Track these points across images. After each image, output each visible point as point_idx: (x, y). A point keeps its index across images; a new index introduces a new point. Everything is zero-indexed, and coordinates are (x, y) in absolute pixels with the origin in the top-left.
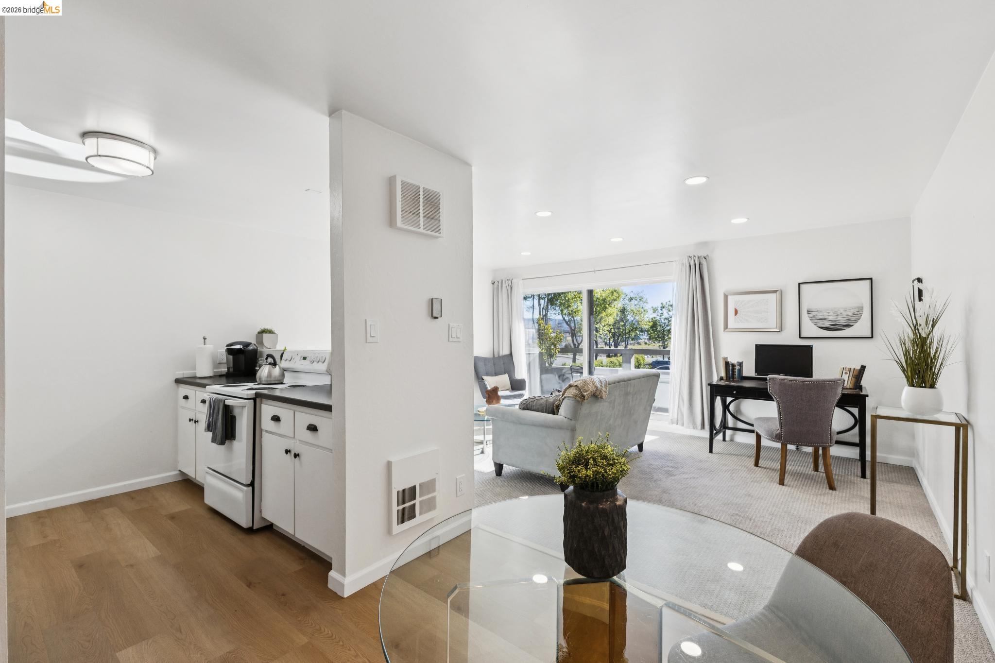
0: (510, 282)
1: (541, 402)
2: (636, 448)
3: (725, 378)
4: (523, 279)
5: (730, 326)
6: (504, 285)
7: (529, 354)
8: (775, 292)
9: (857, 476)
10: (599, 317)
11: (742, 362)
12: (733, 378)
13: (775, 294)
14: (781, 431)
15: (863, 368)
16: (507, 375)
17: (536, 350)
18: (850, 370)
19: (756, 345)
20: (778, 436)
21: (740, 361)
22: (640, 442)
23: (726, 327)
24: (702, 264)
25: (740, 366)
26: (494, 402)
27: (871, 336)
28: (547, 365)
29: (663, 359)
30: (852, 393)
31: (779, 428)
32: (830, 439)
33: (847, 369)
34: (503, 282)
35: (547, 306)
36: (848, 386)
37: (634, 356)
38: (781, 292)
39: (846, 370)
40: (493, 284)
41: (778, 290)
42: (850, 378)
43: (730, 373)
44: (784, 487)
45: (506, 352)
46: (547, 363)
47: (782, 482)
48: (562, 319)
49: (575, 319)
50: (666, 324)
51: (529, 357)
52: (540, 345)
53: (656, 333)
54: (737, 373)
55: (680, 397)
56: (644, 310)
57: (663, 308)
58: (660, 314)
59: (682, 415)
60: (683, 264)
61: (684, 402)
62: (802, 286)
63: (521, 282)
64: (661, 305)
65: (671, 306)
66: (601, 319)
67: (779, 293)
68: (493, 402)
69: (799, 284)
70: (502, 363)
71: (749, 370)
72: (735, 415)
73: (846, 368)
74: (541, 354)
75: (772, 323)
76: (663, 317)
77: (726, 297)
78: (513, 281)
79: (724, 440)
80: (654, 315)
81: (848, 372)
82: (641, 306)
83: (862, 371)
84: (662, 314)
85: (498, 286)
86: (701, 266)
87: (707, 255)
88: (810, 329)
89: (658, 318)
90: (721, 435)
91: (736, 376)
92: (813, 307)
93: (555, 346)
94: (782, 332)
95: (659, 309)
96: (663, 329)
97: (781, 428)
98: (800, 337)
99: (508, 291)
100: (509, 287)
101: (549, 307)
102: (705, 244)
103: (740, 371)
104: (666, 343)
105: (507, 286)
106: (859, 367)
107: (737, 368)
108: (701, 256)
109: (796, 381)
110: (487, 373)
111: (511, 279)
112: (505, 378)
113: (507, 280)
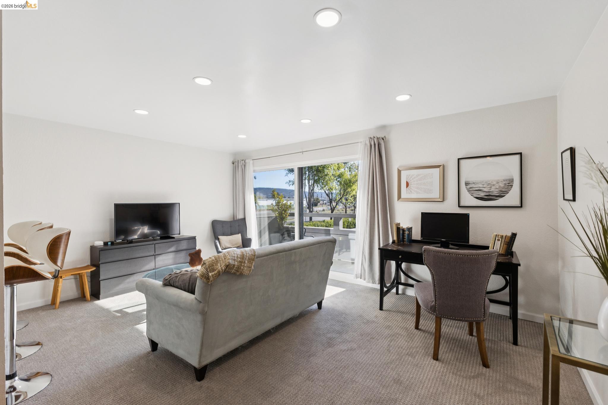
0: (244, 161)
1: (185, 277)
2: (315, 306)
3: (396, 242)
4: (253, 160)
5: (403, 196)
6: (240, 165)
8: (438, 167)
9: (509, 342)
11: (411, 228)
12: (403, 241)
13: (439, 169)
14: (436, 303)
15: (514, 235)
16: (240, 235)
18: (502, 237)
19: (422, 213)
20: (433, 309)
21: (410, 226)
22: (320, 300)
23: (399, 197)
24: (381, 144)
25: (409, 231)
26: (197, 263)
27: (520, 206)
30: (505, 261)
31: (434, 300)
32: (484, 314)
33: (500, 236)
34: (239, 162)
35: (314, 184)
36: (501, 251)
37: (342, 219)
38: (444, 166)
39: (498, 237)
40: (233, 163)
41: (441, 165)
42: (502, 244)
43: (401, 237)
44: (437, 362)
45: (240, 216)
47: (436, 357)
54: (406, 237)
55: (363, 255)
59: (365, 271)
60: (366, 144)
61: (365, 260)
62: (462, 162)
63: (252, 162)
67: (443, 168)
68: (195, 263)
69: (459, 159)
70: (238, 225)
71: (416, 234)
72: (407, 273)
73: (498, 235)
75: (436, 194)
77: (399, 172)
78: (247, 161)
79: (397, 293)
81: (501, 239)
83: (513, 238)
85: (236, 165)
86: (379, 145)
87: (385, 137)
88: (468, 200)
90: (395, 289)
91: (406, 240)
92: (470, 180)
94: (444, 202)
97: (436, 301)
98: (459, 206)
99: (243, 169)
100: (243, 166)
101: (315, 185)
102: (383, 127)
103: (410, 235)
105: (242, 165)
106: (509, 234)
107: (407, 232)
108: (380, 137)
109: (450, 254)
110: (223, 234)
111: (245, 160)
112: (238, 238)
113: (242, 160)
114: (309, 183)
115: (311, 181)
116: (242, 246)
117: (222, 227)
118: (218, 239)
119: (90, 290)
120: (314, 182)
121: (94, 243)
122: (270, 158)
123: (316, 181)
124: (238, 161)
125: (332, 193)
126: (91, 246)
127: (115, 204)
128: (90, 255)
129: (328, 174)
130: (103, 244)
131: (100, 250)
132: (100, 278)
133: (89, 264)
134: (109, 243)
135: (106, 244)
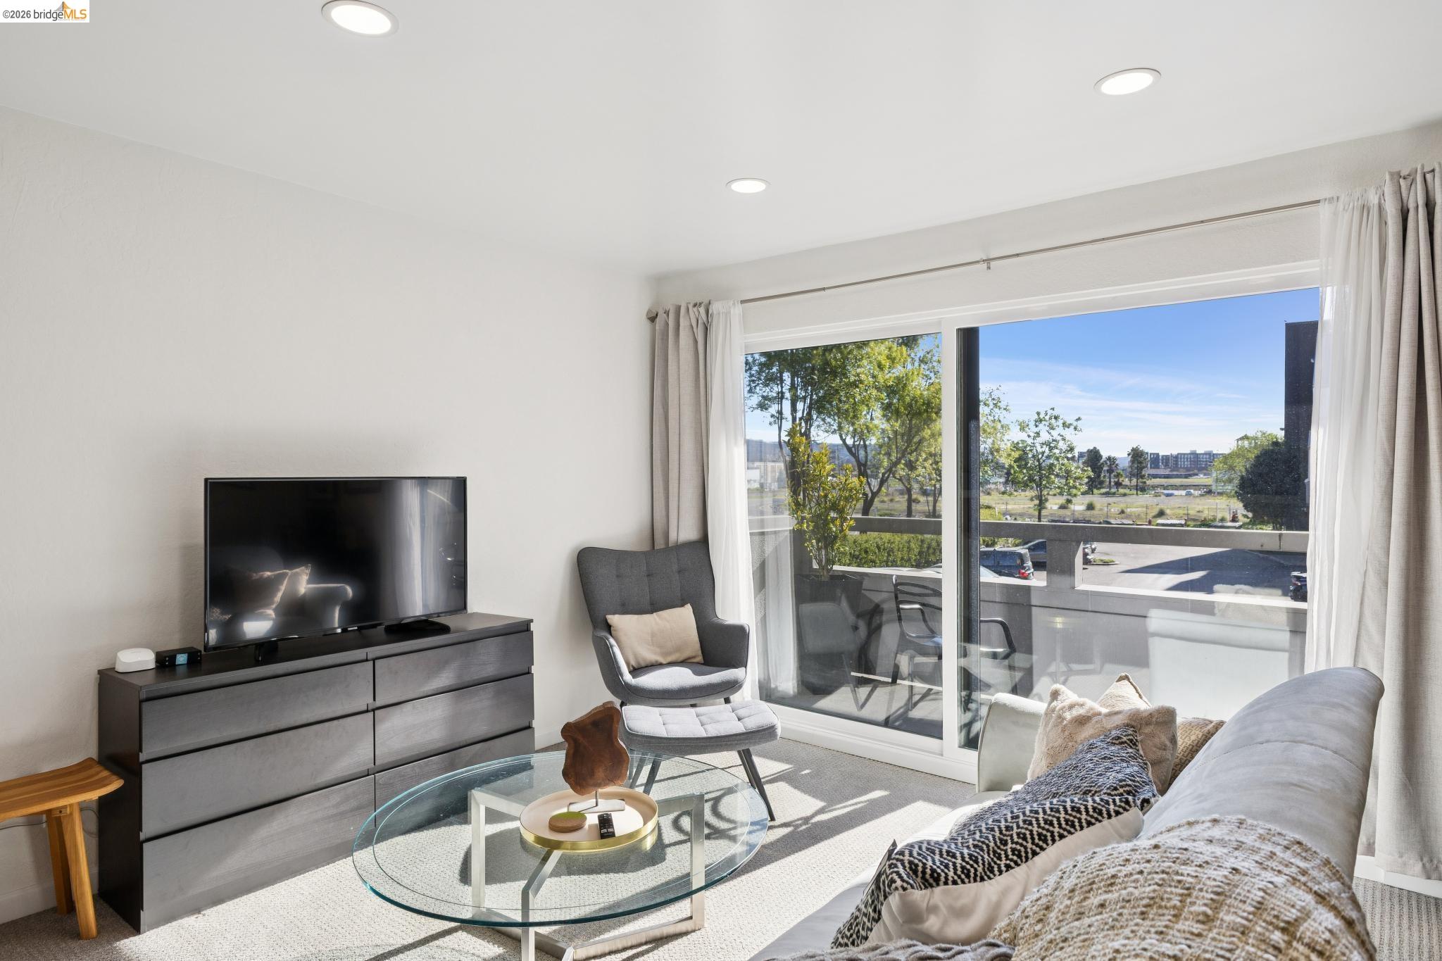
0: (702, 310)
4: (743, 302)
6: (683, 323)
7: (763, 534)
10: (916, 439)
16: (689, 608)
17: (785, 523)
26: (600, 773)
28: (815, 566)
29: (1040, 520)
34: (683, 312)
40: (653, 319)
45: (686, 531)
46: (814, 561)
48: (841, 442)
49: (867, 443)
50: (1045, 454)
51: (763, 542)
52: (797, 506)
53: (1025, 471)
56: (1002, 426)
57: (1039, 421)
58: (1032, 435)
63: (737, 310)
64: (1036, 417)
65: (1056, 418)
66: (920, 442)
68: (592, 774)
70: (675, 567)
74: (798, 537)
76: (1039, 440)
78: (714, 308)
80: (1023, 436)
82: (996, 418)
84: (1038, 434)
85: (667, 324)
89: (1030, 441)
93: (841, 512)
95: (1032, 424)
96: (1040, 464)
99: (696, 342)
100: (701, 327)
104: (1045, 492)
105: (694, 325)
110: (623, 605)
111: (706, 301)
112: (682, 620)
113: (695, 305)
114: (794, 410)
115: (800, 406)
116: (700, 659)
117: (618, 576)
118: (608, 628)
119: (96, 870)
120: (810, 408)
121: (115, 657)
122: (827, 291)
123: (819, 406)
124: (678, 309)
125: (865, 446)
126: (100, 672)
127: (206, 480)
128: (96, 711)
129: (861, 382)
130: (152, 665)
131: (143, 696)
132: (141, 829)
133: (93, 752)
134: (182, 659)
135: (165, 662)
